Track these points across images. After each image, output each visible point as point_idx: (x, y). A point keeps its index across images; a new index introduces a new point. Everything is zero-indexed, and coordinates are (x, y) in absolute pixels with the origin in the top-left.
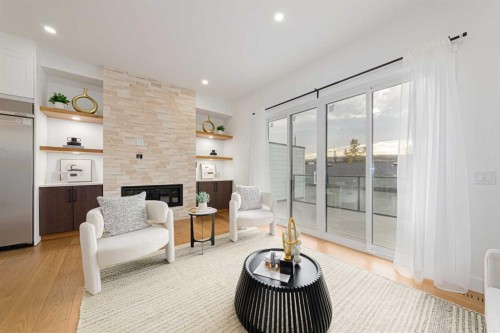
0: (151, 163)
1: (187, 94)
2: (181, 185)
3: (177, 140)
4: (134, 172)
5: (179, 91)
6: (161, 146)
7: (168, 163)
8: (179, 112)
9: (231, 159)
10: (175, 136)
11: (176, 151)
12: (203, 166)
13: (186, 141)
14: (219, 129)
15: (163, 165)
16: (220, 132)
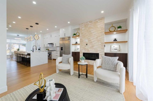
0: (89, 46)
1: (101, 20)
2: (98, 54)
3: (97, 38)
4: (85, 49)
5: (98, 20)
6: (92, 41)
7: (94, 46)
8: (98, 28)
9: (127, 42)
10: (96, 37)
11: (97, 42)
12: (112, 46)
13: (100, 38)
14: (118, 28)
15: (93, 47)
16: (119, 29)
